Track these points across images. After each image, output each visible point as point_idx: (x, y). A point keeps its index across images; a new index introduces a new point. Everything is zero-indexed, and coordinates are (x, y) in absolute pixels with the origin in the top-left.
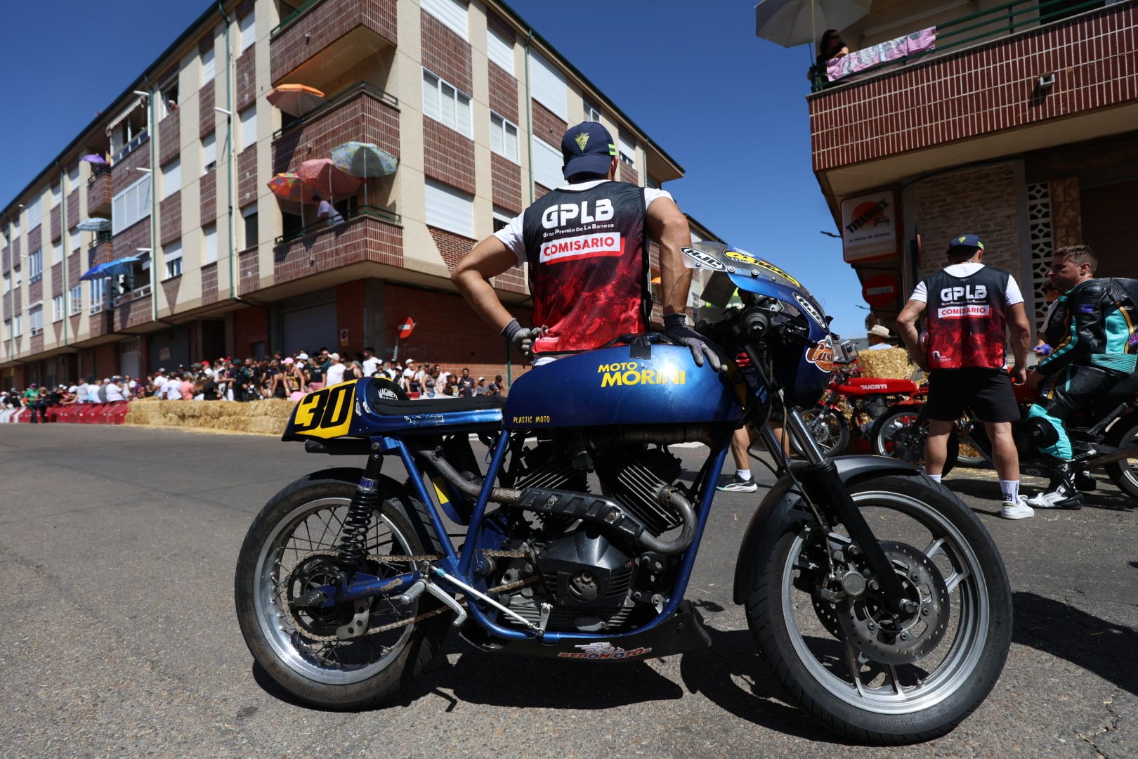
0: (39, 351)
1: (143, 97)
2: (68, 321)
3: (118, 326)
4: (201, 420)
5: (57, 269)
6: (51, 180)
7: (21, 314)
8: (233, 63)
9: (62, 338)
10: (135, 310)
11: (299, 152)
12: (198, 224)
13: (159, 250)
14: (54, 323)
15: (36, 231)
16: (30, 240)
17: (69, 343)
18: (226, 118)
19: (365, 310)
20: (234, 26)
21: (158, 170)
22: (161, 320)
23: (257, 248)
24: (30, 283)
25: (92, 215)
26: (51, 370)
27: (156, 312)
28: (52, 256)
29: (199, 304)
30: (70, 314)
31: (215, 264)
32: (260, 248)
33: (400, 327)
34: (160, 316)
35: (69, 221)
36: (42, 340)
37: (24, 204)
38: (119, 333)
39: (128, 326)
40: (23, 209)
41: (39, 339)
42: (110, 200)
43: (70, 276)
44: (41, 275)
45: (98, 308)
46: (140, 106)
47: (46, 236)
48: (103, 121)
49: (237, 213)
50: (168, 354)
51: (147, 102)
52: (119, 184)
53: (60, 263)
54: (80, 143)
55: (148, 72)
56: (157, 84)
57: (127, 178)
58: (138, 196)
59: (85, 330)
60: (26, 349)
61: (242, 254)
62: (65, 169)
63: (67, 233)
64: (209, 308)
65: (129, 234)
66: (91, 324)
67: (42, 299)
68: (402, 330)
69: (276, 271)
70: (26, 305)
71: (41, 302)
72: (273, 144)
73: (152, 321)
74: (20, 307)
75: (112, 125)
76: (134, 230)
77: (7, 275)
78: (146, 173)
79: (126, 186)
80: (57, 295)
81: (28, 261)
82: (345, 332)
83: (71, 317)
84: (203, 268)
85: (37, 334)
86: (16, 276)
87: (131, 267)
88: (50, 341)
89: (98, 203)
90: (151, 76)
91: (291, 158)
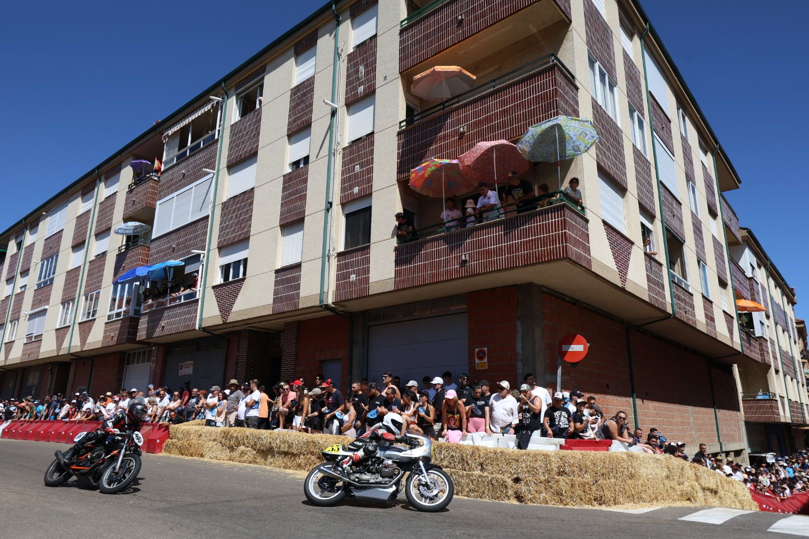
0: (33, 357)
1: (215, 102)
2: (77, 327)
3: (142, 334)
4: (301, 460)
5: (73, 274)
6: (83, 188)
7: (18, 319)
8: (344, 57)
9: (65, 344)
10: (169, 317)
11: (445, 137)
12: (277, 223)
13: (215, 252)
14: (57, 330)
15: (55, 237)
16: (45, 245)
17: (72, 351)
18: (329, 111)
19: (518, 323)
20: (348, 23)
21: (224, 171)
22: (205, 329)
23: (369, 247)
24: (36, 288)
25: (126, 220)
26: (33, 380)
27: (201, 319)
28: (69, 260)
29: (269, 312)
30: (80, 319)
31: (298, 266)
32: (373, 248)
33: (564, 348)
34: (204, 325)
35: (97, 227)
36: (39, 347)
37: (46, 212)
38: (141, 342)
39: (158, 332)
40: (46, 217)
41: (35, 345)
42: (155, 205)
43: (87, 281)
44: (52, 280)
45: (118, 315)
46: (210, 110)
47: (67, 241)
48: (161, 129)
49: (337, 209)
50: (191, 368)
51: (217, 107)
52: (168, 188)
53: (80, 267)
54: (127, 151)
55: (226, 79)
56: (233, 89)
57: (180, 180)
58: (192, 199)
59: (97, 337)
60: (16, 355)
61: (340, 255)
62: (103, 178)
63: (93, 238)
64: (282, 315)
65: (174, 236)
66: (105, 331)
67: (48, 304)
68: (566, 352)
69: (397, 273)
70: (27, 309)
71: (47, 307)
72: (399, 134)
73: (195, 330)
74: (19, 312)
75: (170, 132)
76: (182, 233)
77: (10, 280)
78: (208, 174)
79: (177, 189)
80: (67, 301)
81: (39, 266)
82: (483, 352)
83: (80, 324)
84: (277, 272)
85: (35, 340)
86: (20, 281)
87: (172, 270)
88: (48, 348)
89: (138, 207)
90: (229, 82)
91: (430, 145)
